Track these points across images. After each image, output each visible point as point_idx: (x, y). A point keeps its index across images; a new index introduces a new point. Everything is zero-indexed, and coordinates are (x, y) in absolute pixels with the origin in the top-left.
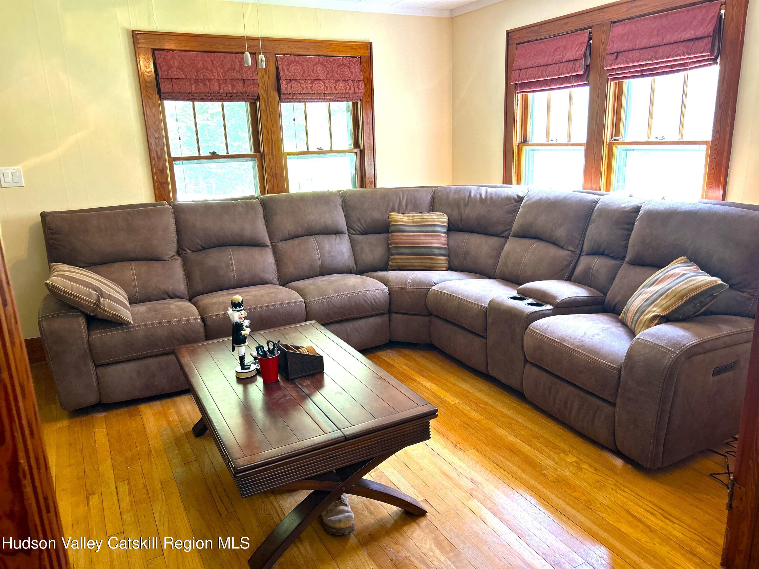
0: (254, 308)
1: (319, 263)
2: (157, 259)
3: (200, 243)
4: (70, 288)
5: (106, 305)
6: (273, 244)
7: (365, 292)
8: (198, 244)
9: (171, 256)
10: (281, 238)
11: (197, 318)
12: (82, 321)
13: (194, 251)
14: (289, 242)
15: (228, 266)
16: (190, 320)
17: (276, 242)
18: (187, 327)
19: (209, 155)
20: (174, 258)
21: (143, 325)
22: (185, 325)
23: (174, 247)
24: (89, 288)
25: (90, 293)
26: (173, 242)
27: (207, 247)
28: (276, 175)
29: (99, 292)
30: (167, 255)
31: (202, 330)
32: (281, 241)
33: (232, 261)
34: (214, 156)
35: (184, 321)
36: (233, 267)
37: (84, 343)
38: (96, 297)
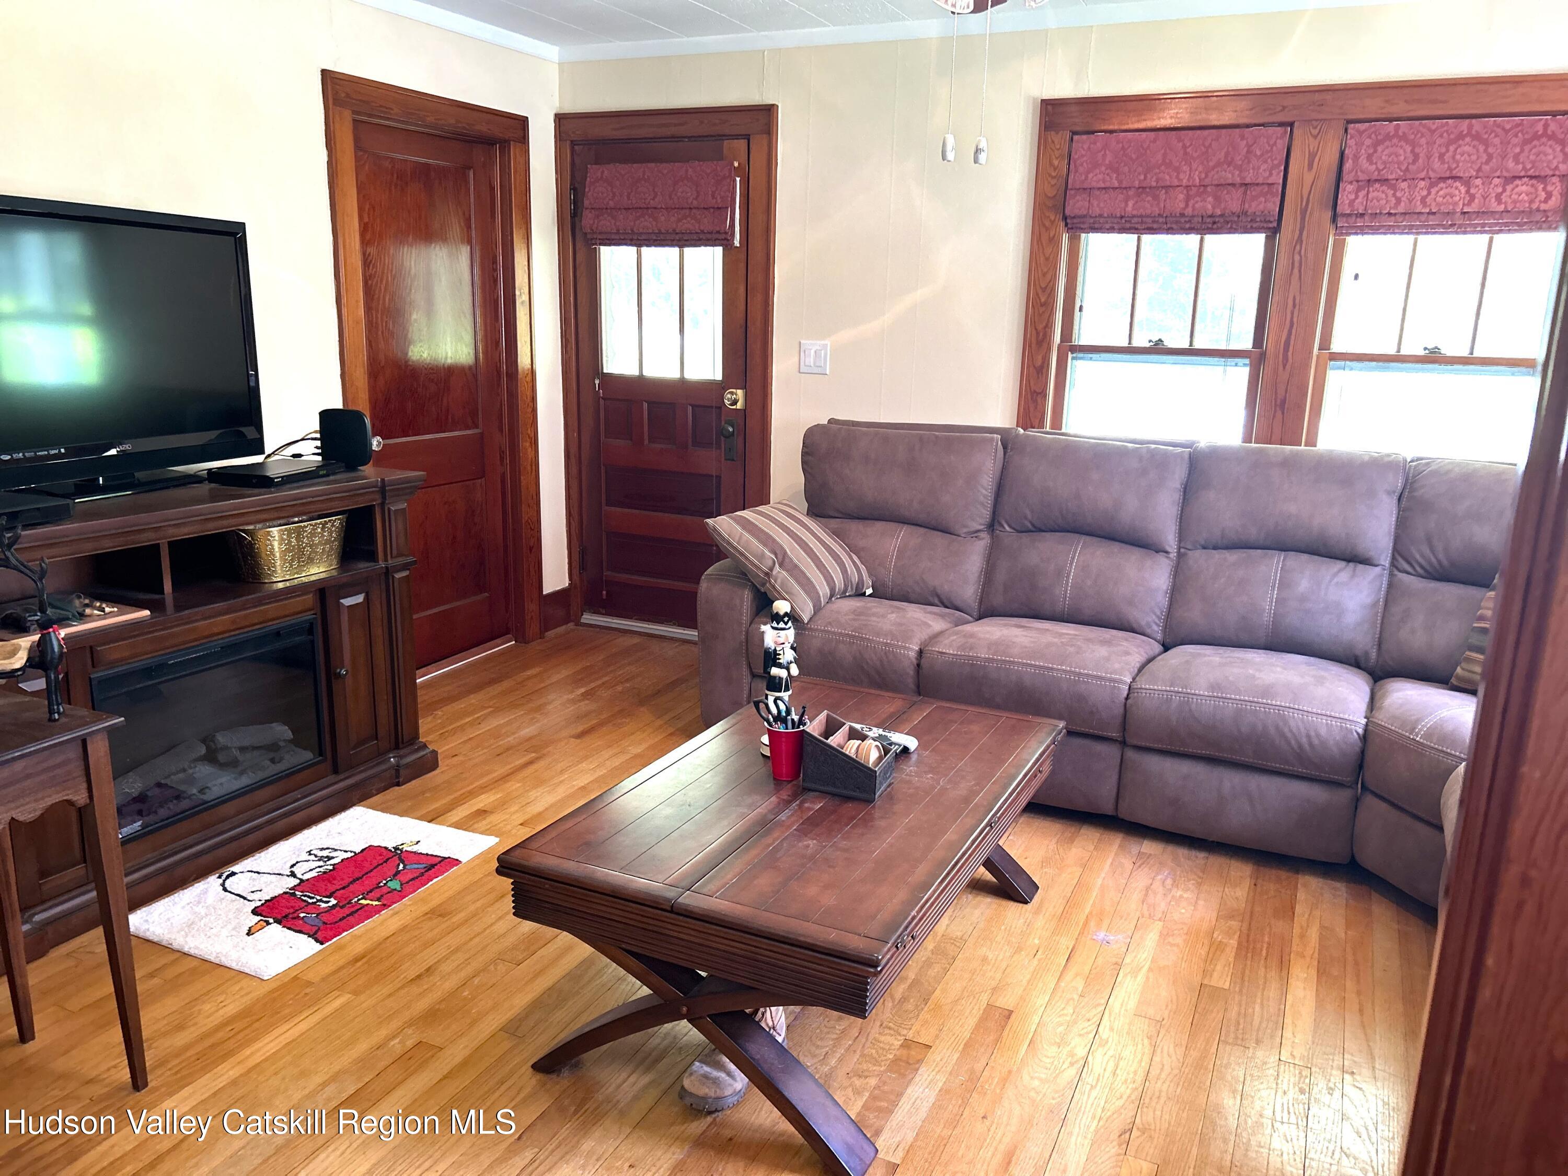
0: (1013, 662)
1: (1266, 618)
2: (946, 531)
3: (1029, 517)
4: (737, 538)
5: (779, 581)
6: (1182, 550)
7: (1291, 710)
8: (1026, 518)
9: (973, 529)
10: (1203, 542)
11: (909, 648)
12: (747, 595)
13: (1018, 531)
14: (1217, 555)
15: (1060, 573)
16: (898, 647)
17: (1189, 547)
18: (887, 657)
19: (1148, 345)
20: (979, 534)
21: (824, 631)
22: (885, 653)
23: (985, 514)
24: (765, 545)
25: (763, 554)
26: (982, 504)
27: (1043, 528)
28: (1284, 401)
29: (780, 557)
30: (965, 526)
31: (911, 672)
32: (1204, 548)
33: (1071, 564)
34: (1158, 349)
35: (886, 644)
36: (1068, 577)
37: (741, 632)
38: (770, 563)
